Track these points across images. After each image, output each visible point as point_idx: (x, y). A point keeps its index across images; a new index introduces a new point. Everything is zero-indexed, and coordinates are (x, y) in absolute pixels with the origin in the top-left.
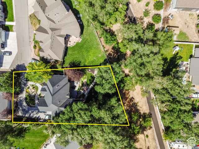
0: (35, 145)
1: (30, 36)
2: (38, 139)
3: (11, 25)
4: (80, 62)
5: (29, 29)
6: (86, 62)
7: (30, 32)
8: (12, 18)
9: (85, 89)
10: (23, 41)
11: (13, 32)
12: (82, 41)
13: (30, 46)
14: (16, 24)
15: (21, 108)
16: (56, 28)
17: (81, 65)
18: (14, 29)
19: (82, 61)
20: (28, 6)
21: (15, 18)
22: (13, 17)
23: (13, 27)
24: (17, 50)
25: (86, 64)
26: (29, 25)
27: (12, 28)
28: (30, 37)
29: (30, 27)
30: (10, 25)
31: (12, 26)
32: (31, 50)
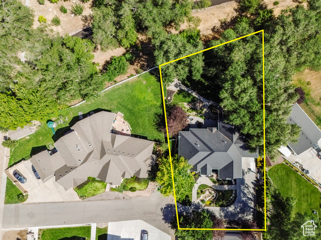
0: (304, 191)
1: (114, 198)
2: (294, 184)
4: (157, 114)
5: (103, 200)
6: (156, 105)
7: (109, 199)
8: (84, 229)
9: (201, 105)
10: (122, 209)
11: (107, 227)
12: (122, 112)
13: (131, 198)
14: (94, 222)
15: (240, 216)
16: (100, 149)
17: (162, 113)
18: (102, 226)
19: (154, 111)
20: (65, 201)
21: (84, 225)
22: (83, 227)
23: (100, 227)
24: (139, 221)
25: (159, 104)
26: (97, 200)
27: (101, 229)
28: (116, 198)
29: (100, 198)
30: (97, 232)
31: (98, 230)
32: (137, 196)
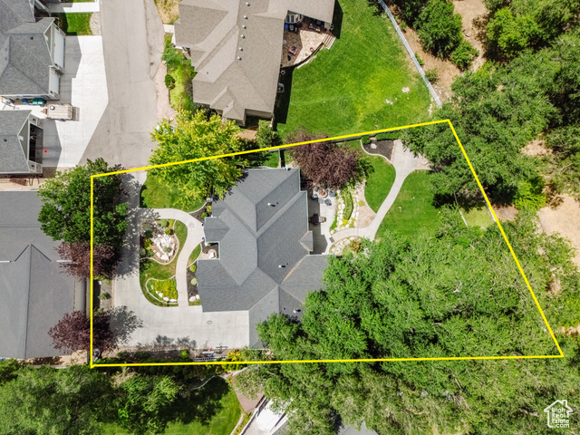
1: (152, 44)
3: (85, 14)
5: (147, 20)
6: (356, 119)
7: (150, 32)
10: (128, 63)
11: (92, 34)
12: (336, 46)
13: (153, 78)
14: (102, 7)
18: (93, 25)
19: (344, 115)
23: (92, 20)
24: (106, 98)
26: (145, 8)
27: (88, 22)
28: (150, 48)
29: (149, 16)
30: (82, 14)
31: (87, 16)
32: (157, 92)
